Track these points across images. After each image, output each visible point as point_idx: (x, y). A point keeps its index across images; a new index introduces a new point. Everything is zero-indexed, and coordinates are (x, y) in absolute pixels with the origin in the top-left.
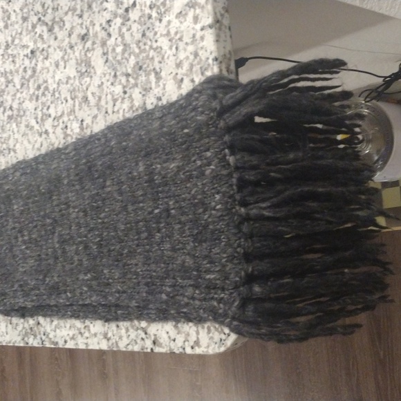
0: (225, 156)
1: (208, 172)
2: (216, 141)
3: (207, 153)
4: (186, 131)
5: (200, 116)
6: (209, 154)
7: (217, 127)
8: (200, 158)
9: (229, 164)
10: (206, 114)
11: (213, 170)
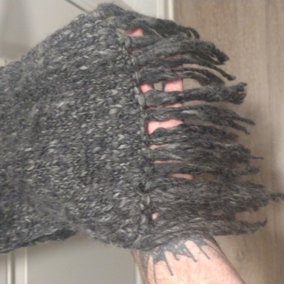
0: (134, 93)
1: (113, 112)
2: (124, 79)
3: (113, 90)
4: (84, 68)
5: (103, 50)
6: (115, 92)
7: (126, 63)
8: (103, 95)
9: (137, 104)
10: (113, 49)
11: (119, 109)
